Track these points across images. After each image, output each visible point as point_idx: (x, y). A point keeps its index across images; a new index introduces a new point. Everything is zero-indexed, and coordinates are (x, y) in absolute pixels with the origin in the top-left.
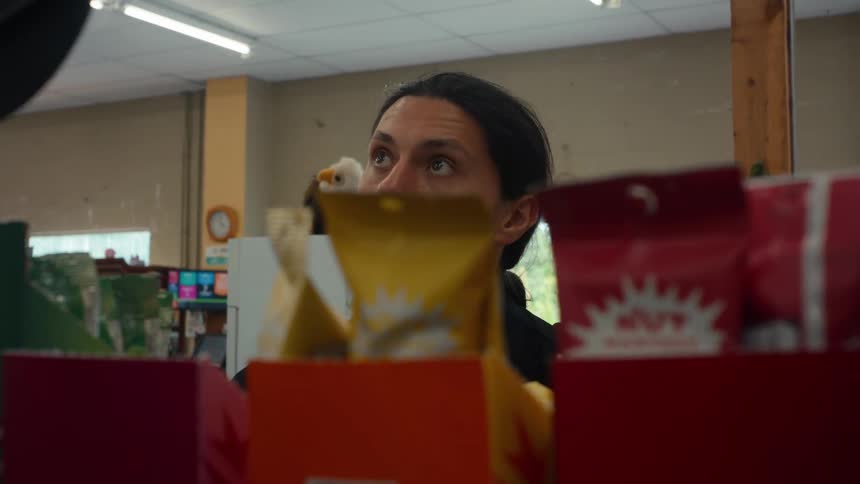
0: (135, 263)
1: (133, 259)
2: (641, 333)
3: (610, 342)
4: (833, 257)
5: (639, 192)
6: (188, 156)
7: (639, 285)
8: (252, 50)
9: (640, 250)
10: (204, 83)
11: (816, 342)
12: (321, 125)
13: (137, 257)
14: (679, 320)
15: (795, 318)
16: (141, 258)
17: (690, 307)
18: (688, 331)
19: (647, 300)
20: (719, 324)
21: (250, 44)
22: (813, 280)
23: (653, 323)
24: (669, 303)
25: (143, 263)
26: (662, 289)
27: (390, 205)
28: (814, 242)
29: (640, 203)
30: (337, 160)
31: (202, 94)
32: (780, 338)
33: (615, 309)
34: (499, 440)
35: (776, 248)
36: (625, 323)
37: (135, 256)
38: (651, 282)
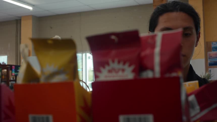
0: (3, 64)
1: (3, 63)
2: (114, 74)
3: (106, 77)
4: (162, 53)
5: (113, 37)
6: (17, 36)
7: (113, 61)
8: (33, 8)
9: (114, 52)
10: (21, 17)
11: (158, 75)
12: (51, 28)
13: (4, 62)
14: (123, 70)
15: (152, 69)
16: (5, 62)
17: (126, 67)
18: (126, 73)
19: (115, 65)
20: (134, 71)
21: (32, 7)
22: (157, 60)
23: (117, 71)
24: (121, 66)
25: (5, 64)
26: (119, 62)
27: (50, 42)
28: (157, 50)
29: (113, 40)
30: (55, 36)
31: (20, 20)
32: (149, 74)
33: (107, 68)
34: (78, 103)
35: (148, 52)
36: (110, 71)
37: (3, 62)
38: (116, 61)
